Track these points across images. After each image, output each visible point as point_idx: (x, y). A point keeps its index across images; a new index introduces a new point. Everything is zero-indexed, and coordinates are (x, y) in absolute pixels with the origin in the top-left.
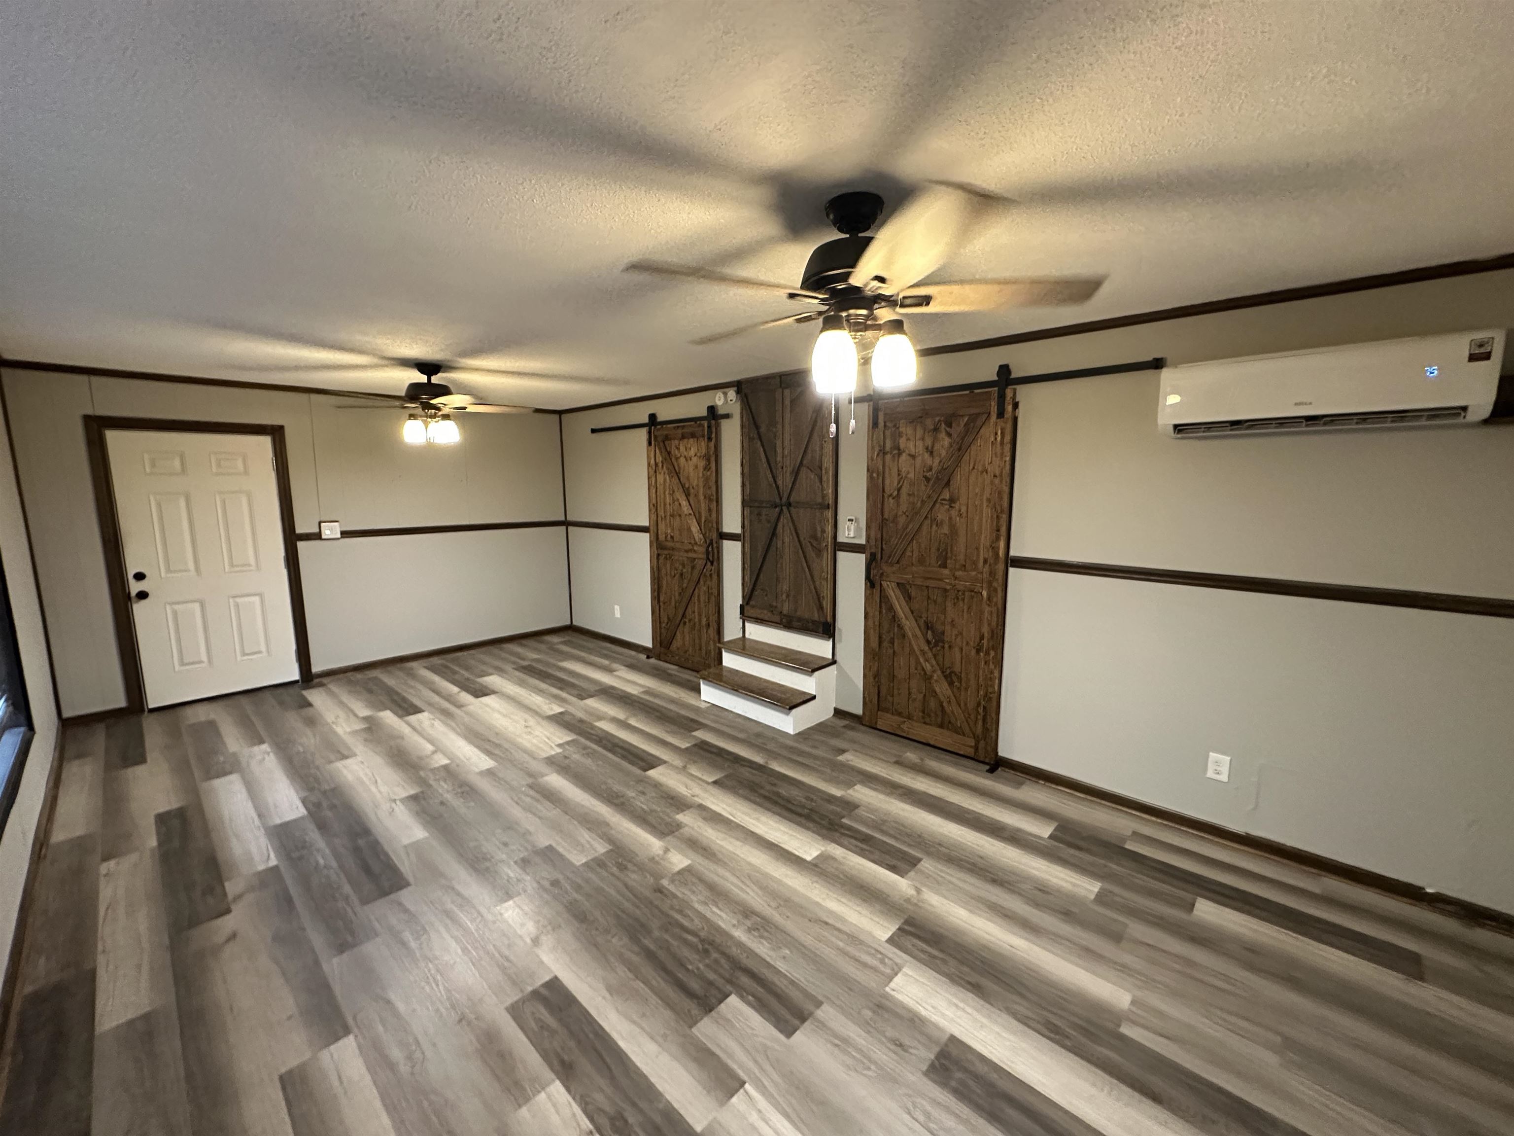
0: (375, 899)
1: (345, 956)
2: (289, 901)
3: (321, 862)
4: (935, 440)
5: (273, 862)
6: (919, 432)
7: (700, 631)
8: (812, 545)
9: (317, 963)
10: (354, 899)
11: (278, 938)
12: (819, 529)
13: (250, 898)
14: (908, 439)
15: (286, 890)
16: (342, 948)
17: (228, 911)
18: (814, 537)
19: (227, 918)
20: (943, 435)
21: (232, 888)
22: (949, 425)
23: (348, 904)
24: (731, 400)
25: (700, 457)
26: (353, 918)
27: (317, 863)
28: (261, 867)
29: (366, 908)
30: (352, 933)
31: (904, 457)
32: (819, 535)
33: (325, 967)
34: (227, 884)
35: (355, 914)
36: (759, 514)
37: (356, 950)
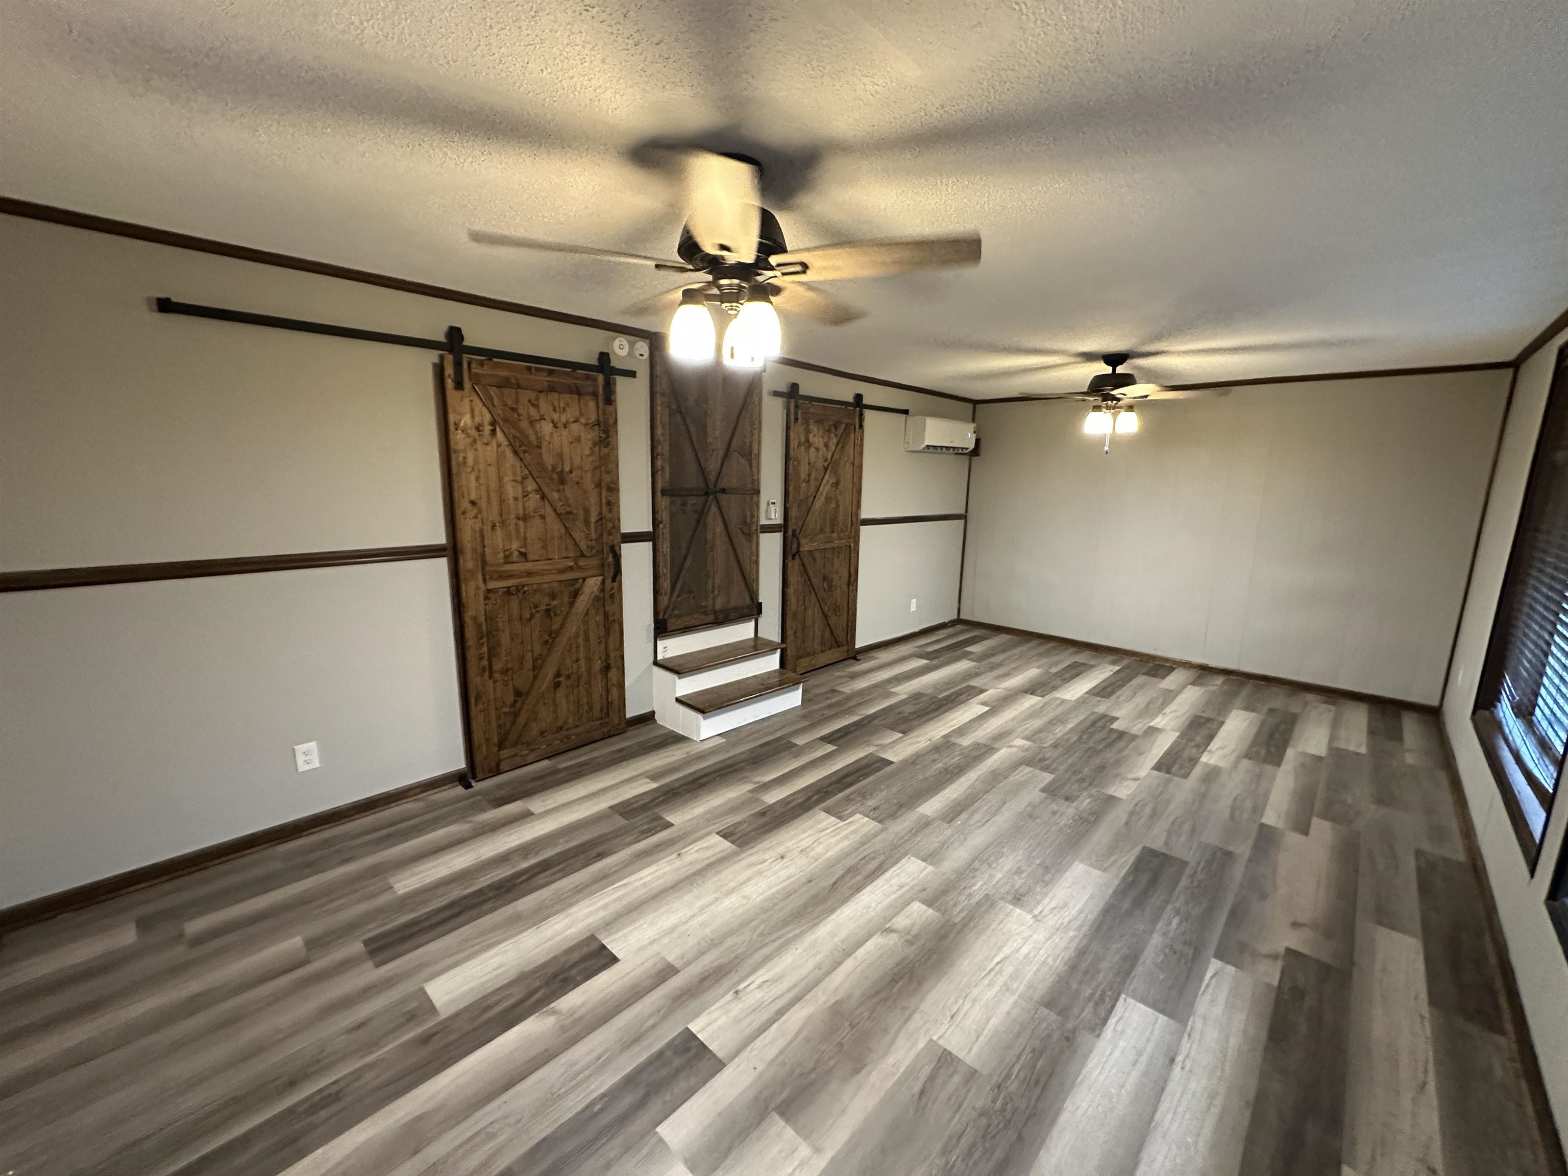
0: (1176, 859)
1: (1231, 849)
2: (1233, 914)
3: (1175, 921)
4: (829, 438)
5: (1215, 965)
6: (821, 431)
7: (589, 683)
8: (743, 532)
9: (1250, 860)
10: (1188, 871)
11: (1264, 896)
12: (749, 514)
13: (1264, 949)
14: (815, 436)
15: (1227, 925)
16: (1228, 855)
17: (1289, 951)
18: (744, 523)
19: (1293, 947)
20: (833, 435)
21: (1272, 973)
22: (836, 428)
23: (1196, 872)
24: (642, 355)
25: (586, 425)
26: (1203, 861)
27: (1179, 924)
28: (1231, 969)
29: (1187, 860)
30: (1214, 855)
31: (812, 450)
32: (749, 520)
33: (1247, 854)
34: (1276, 983)
35: (1199, 863)
36: (684, 504)
37: (1221, 846)
